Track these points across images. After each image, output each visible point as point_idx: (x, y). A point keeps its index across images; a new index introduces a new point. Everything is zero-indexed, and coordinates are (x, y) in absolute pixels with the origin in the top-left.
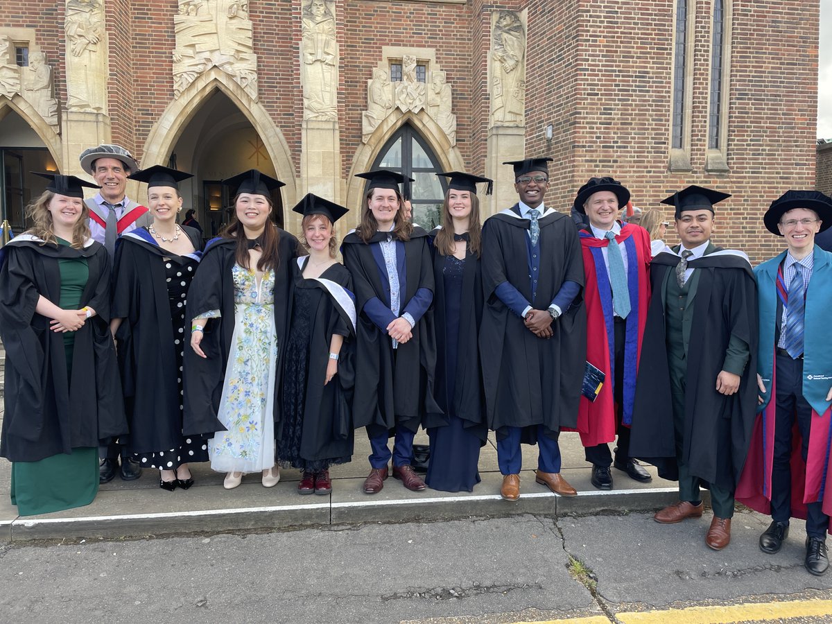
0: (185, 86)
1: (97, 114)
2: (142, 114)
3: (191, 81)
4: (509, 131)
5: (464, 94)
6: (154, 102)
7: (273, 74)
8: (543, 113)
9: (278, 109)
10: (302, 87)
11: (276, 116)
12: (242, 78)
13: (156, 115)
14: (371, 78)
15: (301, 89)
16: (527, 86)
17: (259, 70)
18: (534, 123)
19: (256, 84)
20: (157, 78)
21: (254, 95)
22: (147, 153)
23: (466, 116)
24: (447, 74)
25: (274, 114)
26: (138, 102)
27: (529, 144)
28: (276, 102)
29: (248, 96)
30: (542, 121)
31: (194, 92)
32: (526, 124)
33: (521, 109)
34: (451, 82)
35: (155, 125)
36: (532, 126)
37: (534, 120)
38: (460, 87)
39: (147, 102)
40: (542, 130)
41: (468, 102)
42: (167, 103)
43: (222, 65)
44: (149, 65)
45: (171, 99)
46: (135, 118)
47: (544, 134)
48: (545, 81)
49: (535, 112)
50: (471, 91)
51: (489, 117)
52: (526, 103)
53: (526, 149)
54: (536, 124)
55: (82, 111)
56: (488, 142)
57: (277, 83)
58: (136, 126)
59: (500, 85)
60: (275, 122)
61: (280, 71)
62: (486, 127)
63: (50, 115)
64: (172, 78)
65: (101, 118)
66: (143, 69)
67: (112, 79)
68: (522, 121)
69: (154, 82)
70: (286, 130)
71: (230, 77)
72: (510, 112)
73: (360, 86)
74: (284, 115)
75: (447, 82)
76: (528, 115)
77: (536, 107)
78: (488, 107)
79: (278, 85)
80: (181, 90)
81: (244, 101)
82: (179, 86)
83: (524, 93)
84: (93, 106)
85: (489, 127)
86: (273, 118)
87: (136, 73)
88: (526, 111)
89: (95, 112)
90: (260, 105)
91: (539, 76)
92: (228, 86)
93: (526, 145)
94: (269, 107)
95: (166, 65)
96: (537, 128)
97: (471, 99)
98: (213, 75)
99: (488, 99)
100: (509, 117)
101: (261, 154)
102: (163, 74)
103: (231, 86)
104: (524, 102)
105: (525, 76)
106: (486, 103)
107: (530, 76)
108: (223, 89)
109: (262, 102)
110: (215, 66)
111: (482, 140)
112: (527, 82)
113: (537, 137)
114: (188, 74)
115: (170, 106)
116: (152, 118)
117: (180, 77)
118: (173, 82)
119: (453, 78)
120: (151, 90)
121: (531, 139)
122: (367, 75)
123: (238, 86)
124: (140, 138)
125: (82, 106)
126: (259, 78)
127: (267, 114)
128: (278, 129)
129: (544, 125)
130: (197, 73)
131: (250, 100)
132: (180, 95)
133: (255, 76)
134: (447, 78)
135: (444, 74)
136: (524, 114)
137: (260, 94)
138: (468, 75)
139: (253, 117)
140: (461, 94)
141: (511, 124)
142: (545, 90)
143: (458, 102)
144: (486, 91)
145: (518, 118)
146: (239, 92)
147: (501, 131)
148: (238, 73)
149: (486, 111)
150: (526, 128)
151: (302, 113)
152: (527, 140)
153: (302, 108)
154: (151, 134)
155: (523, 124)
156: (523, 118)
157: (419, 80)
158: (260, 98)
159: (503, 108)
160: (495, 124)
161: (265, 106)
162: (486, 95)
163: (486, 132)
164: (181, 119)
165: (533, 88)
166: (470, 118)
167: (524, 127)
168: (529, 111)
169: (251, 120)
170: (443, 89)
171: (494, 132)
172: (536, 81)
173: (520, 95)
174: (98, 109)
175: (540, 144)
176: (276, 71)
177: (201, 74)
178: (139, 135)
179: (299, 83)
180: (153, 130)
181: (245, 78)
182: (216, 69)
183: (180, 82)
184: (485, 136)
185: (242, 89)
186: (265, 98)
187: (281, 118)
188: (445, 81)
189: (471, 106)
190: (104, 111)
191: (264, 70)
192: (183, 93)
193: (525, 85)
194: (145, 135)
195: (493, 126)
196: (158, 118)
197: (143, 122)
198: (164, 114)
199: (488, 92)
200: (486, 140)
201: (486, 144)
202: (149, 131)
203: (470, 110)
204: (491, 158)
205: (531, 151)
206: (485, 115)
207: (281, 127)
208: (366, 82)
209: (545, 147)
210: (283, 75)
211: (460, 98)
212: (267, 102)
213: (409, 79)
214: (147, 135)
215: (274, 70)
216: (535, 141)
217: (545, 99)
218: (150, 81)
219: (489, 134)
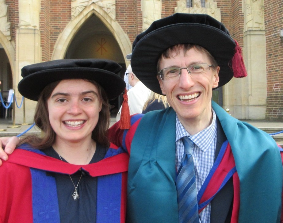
0: (77, 14)
1: (35, 30)
2: (54, 29)
3: (81, 11)
4: (256, 33)
5: (227, 14)
6: (60, 22)
7: (123, 6)
8: (277, 23)
9: (126, 24)
10: (142, 12)
11: (125, 28)
12: (107, 8)
13: (61, 29)
14: (176, 6)
15: (141, 13)
16: (265, 9)
17: (116, 4)
18: (271, 28)
19: (115, 11)
20: (63, 10)
21: (114, 17)
22: (56, 49)
23: (228, 25)
24: (218, 3)
25: (124, 27)
26: (52, 22)
27: (268, 39)
28: (125, 20)
29: (110, 17)
30: (277, 27)
31: (82, 16)
32: (266, 29)
33: (262, 21)
34: (219, 7)
35: (61, 34)
36: (270, 30)
37: (271, 27)
38: (225, 10)
39: (57, 22)
40: (277, 32)
41: (229, 18)
42: (67, 23)
43: (97, 2)
44: (58, 3)
45: (69, 20)
46: (50, 31)
47: (278, 34)
48: (277, 6)
49: (271, 22)
50: (231, 12)
51: (244, 25)
52: (265, 18)
53: (266, 42)
54: (272, 29)
55: (27, 28)
56: (244, 39)
57: (126, 10)
58: (50, 35)
59: (250, 8)
60: (124, 31)
61: (127, 4)
62: (242, 31)
63: (6, 31)
64: (70, 10)
65: (36, 32)
66: (55, 5)
67: (42, 11)
68: (263, 27)
69: (61, 12)
70: (130, 35)
71: (101, 8)
72: (256, 23)
73: (170, 11)
74: (129, 27)
75: (218, 7)
76: (267, 24)
77: (272, 20)
78: (243, 20)
79: (126, 11)
80: (75, 15)
81: (108, 20)
82: (74, 13)
83: (264, 12)
84: (32, 25)
85: (244, 31)
86: (123, 29)
87: (51, 7)
88: (265, 22)
89: (33, 28)
90: (117, 22)
91: (273, 3)
92: (100, 13)
93: (266, 40)
94: (121, 23)
95: (67, 3)
96: (273, 31)
97: (231, 16)
98: (92, 7)
99: (243, 16)
100: (256, 25)
101: (104, 49)
102: (65, 8)
103: (101, 13)
104: (264, 17)
105: (264, 4)
106: (242, 18)
107: (267, 4)
108: (97, 14)
109: (118, 21)
110: (93, 3)
111: (240, 38)
112: (265, 7)
113: (273, 36)
114: (79, 7)
115: (69, 24)
116: (59, 31)
117: (75, 9)
118: (71, 12)
119: (221, 5)
120: (59, 16)
121: (269, 37)
122: (174, 4)
123: (105, 12)
124: (52, 42)
125: (27, 26)
126: (116, 8)
127: (120, 27)
128: (126, 35)
129: (278, 29)
130: (84, 6)
131: (111, 19)
132: (74, 18)
133: (114, 7)
134: (218, 5)
135: (216, 3)
136: (264, 24)
137: (116, 16)
138: (228, 4)
139: (113, 28)
140: (225, 14)
141: (257, 29)
142: (278, 11)
143: (224, 18)
144: (242, 11)
145: (261, 26)
146: (106, 15)
147: (252, 33)
148: (105, 6)
149: (242, 22)
150: (266, 31)
151: (142, 25)
152: (267, 38)
153: (142, 23)
154: (58, 39)
155: (264, 29)
156: (263, 26)
157: (202, 7)
158: (116, 18)
159: (252, 21)
160: (247, 29)
161: (119, 23)
162: (242, 14)
163: (243, 33)
164: (75, 31)
165: (269, 9)
166: (230, 26)
167: (264, 31)
168: (267, 22)
169: (111, 30)
170: (216, 11)
171: (248, 33)
172: (272, 6)
173: (261, 13)
174: (35, 27)
175: (276, 39)
176: (125, 4)
177: (86, 7)
178: (52, 40)
179: (140, 10)
180: (59, 37)
181: (109, 8)
182: (93, 4)
183: (75, 12)
184: (242, 35)
185: (107, 14)
186: (119, 18)
187: (128, 29)
188: (217, 7)
189: (231, 20)
190: (38, 28)
191: (119, 4)
192: (76, 17)
193: (264, 8)
194: (55, 39)
195: (246, 30)
196: (62, 31)
197: (55, 33)
198: (65, 28)
199: (243, 12)
200: (243, 38)
201: (243, 40)
202: (57, 37)
203: (231, 22)
204: (247, 47)
205: (270, 43)
206: (241, 24)
207: (128, 33)
208: (173, 9)
209: (279, 41)
210: (129, 6)
211: (225, 16)
212: (120, 21)
213: (197, 6)
214: (56, 40)
215: (124, 4)
216: (272, 38)
217: (278, 15)
218: (59, 12)
219: (244, 34)
